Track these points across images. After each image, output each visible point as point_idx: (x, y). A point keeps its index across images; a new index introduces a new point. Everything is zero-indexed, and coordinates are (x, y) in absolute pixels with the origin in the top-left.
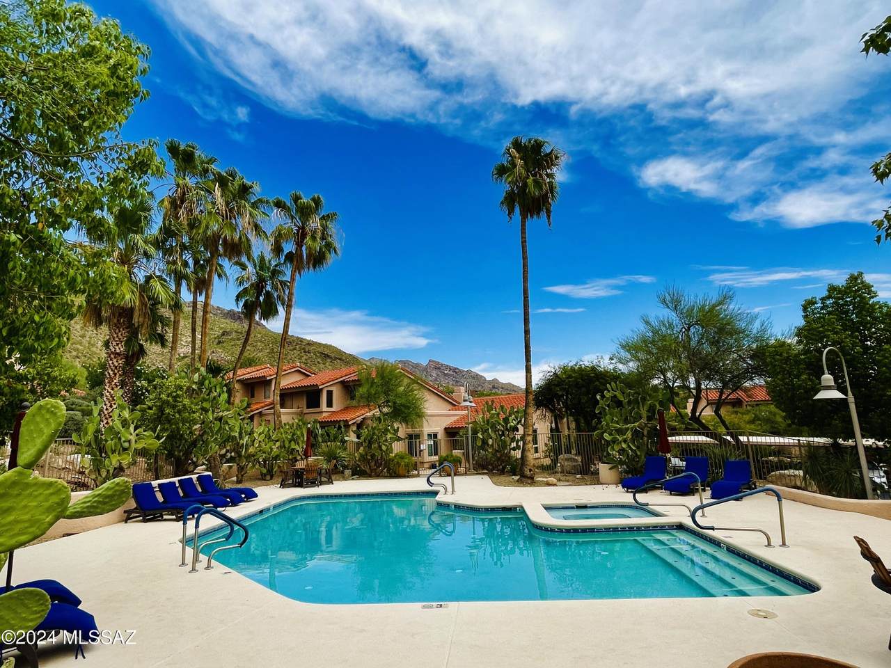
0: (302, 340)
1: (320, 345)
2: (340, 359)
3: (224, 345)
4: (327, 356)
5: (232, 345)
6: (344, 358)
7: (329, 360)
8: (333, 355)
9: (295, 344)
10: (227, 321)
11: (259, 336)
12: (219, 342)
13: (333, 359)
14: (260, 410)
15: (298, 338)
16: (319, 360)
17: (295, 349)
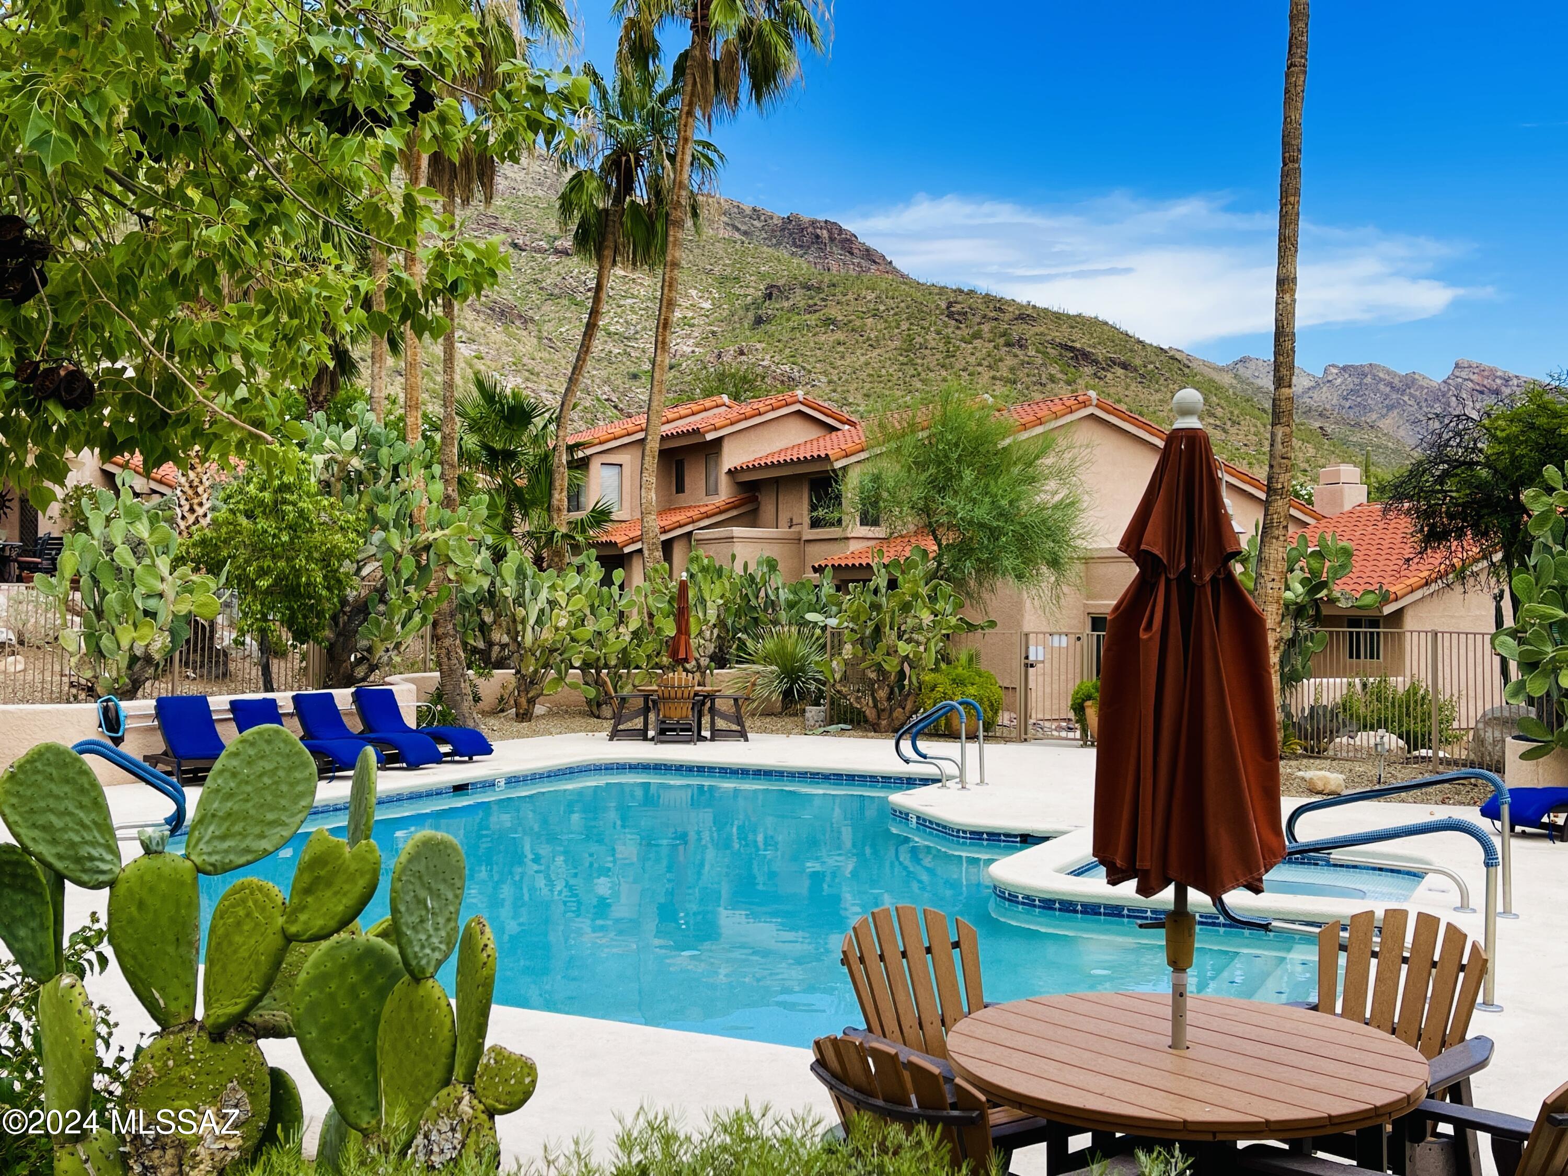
0: (997, 305)
1: (1059, 318)
2: (1125, 366)
3: (771, 328)
4: (1082, 356)
5: (793, 329)
6: (1138, 362)
7: (1088, 370)
8: (1100, 353)
9: (977, 319)
10: (784, 253)
11: (871, 296)
12: (759, 321)
13: (1102, 366)
14: (689, 528)
15: (988, 299)
16: (1054, 370)
17: (977, 336)
